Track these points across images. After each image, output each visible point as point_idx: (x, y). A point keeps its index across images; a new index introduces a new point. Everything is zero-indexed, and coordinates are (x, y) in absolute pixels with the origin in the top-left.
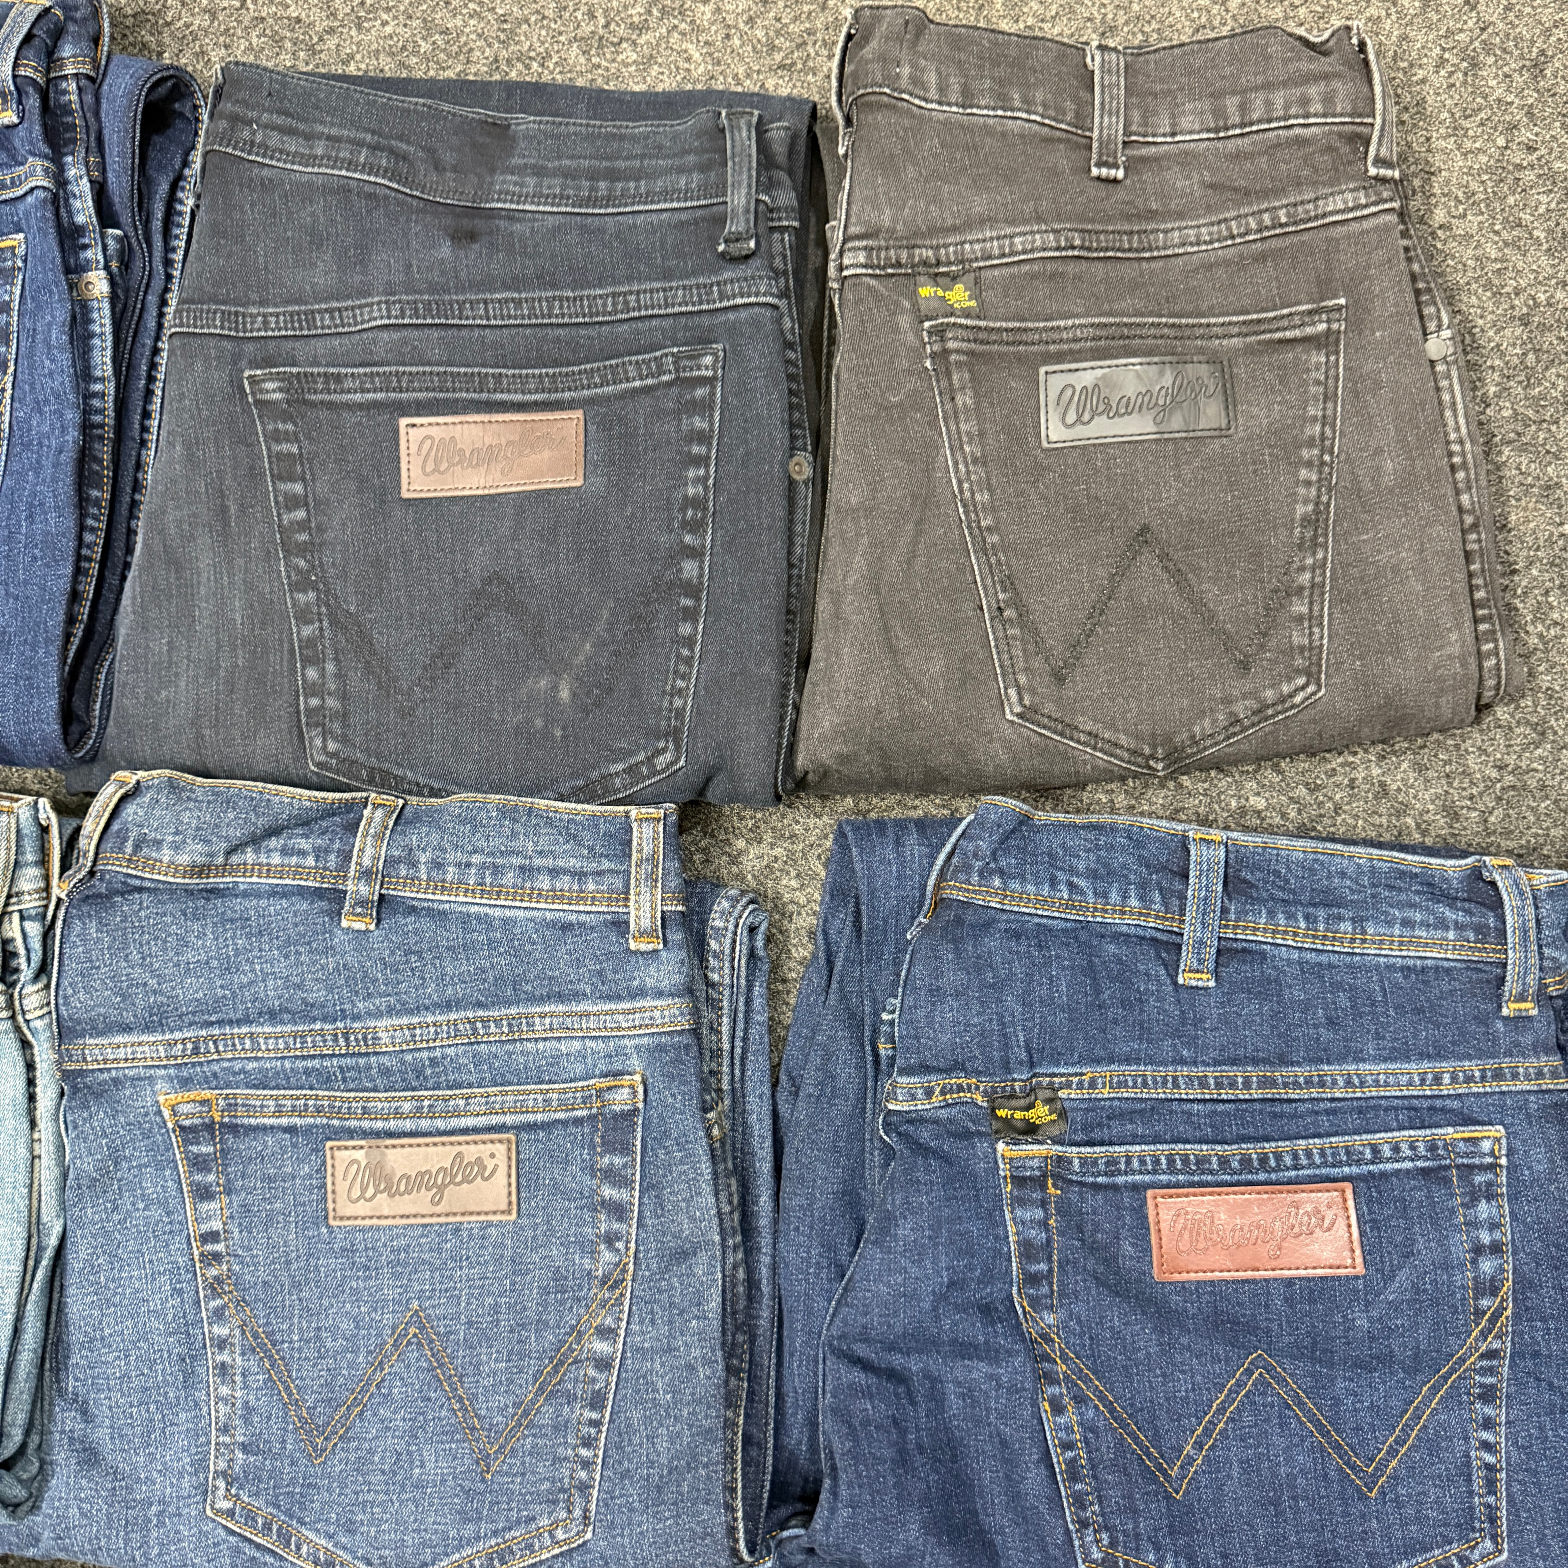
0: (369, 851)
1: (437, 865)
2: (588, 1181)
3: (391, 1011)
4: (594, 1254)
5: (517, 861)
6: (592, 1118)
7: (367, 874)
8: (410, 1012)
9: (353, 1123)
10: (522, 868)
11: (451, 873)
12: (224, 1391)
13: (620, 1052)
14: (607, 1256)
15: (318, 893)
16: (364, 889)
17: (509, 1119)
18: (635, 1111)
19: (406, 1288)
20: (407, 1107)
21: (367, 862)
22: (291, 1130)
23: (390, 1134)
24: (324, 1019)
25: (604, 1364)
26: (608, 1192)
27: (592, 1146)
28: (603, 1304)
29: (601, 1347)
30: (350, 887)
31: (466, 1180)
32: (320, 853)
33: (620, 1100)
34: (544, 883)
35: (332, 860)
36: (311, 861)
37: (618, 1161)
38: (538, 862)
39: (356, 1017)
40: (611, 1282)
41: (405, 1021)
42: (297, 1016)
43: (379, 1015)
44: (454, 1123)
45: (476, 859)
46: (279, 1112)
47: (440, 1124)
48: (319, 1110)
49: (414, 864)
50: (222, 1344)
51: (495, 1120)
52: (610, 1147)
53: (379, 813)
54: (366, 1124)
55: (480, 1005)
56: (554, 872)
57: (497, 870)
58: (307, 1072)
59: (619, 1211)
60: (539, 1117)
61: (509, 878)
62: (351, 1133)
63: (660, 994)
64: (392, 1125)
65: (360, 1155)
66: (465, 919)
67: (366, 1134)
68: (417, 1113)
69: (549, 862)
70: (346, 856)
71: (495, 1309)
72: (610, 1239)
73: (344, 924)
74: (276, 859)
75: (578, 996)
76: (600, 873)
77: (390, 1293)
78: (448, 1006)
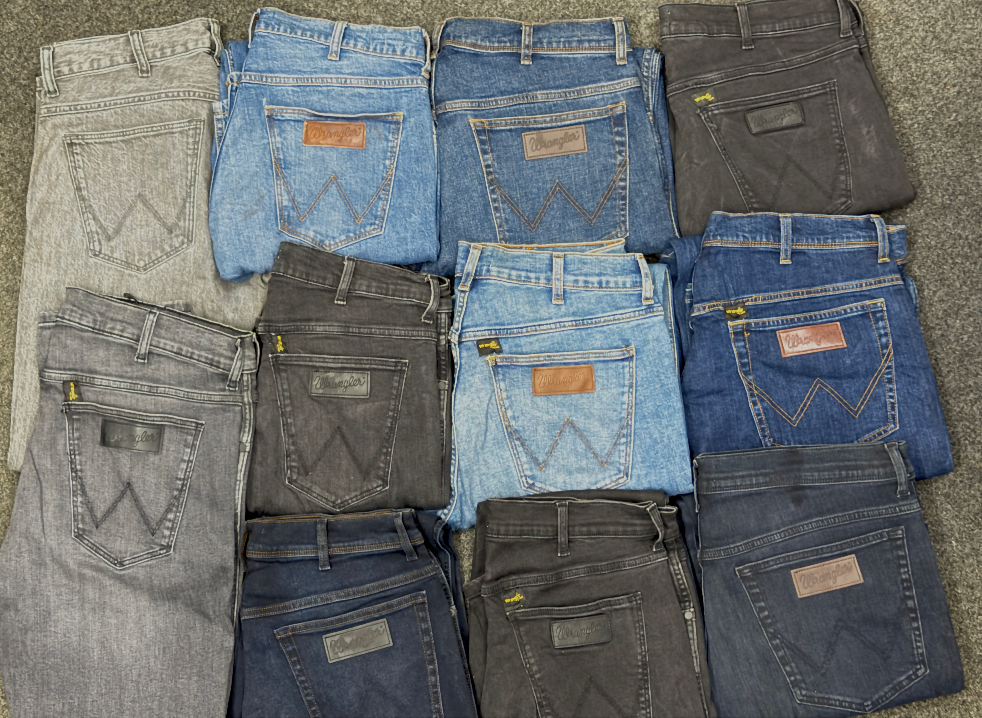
0: (527, 40)
1: (550, 43)
2: (611, 137)
3: (540, 89)
4: (615, 158)
5: (576, 39)
6: (609, 118)
7: (527, 47)
8: (546, 89)
9: (531, 126)
10: (578, 41)
11: (555, 45)
12: (498, 215)
13: (617, 96)
14: (620, 158)
15: (511, 54)
16: (527, 51)
17: (582, 120)
18: (623, 114)
19: (553, 176)
20: (548, 119)
21: (527, 43)
22: (510, 130)
23: (543, 129)
24: (519, 93)
25: (624, 188)
26: (618, 139)
27: (610, 126)
28: (620, 172)
29: (622, 184)
30: (523, 51)
31: (570, 140)
32: (511, 41)
33: (619, 110)
34: (586, 45)
35: (516, 43)
36: (508, 44)
37: (620, 129)
38: (583, 38)
39: (529, 91)
40: (623, 165)
41: (545, 92)
42: (509, 93)
43: (536, 90)
44: (564, 123)
45: (562, 40)
46: (506, 125)
47: (559, 124)
48: (519, 123)
49: (542, 43)
50: (495, 200)
51: (577, 121)
52: (616, 125)
53: (528, 28)
54: (535, 126)
55: (567, 87)
56: (590, 41)
57: (570, 42)
58: (514, 110)
59: (622, 144)
60: (592, 119)
61: (574, 44)
62: (530, 129)
63: (628, 76)
64: (544, 125)
65: (534, 136)
66: (561, 59)
67: (535, 129)
68: (551, 121)
69: (587, 38)
70: (520, 42)
71: (584, 179)
72: (620, 153)
73: (522, 62)
74: (496, 45)
75: (600, 81)
76: (605, 40)
77: (548, 178)
78: (557, 87)
